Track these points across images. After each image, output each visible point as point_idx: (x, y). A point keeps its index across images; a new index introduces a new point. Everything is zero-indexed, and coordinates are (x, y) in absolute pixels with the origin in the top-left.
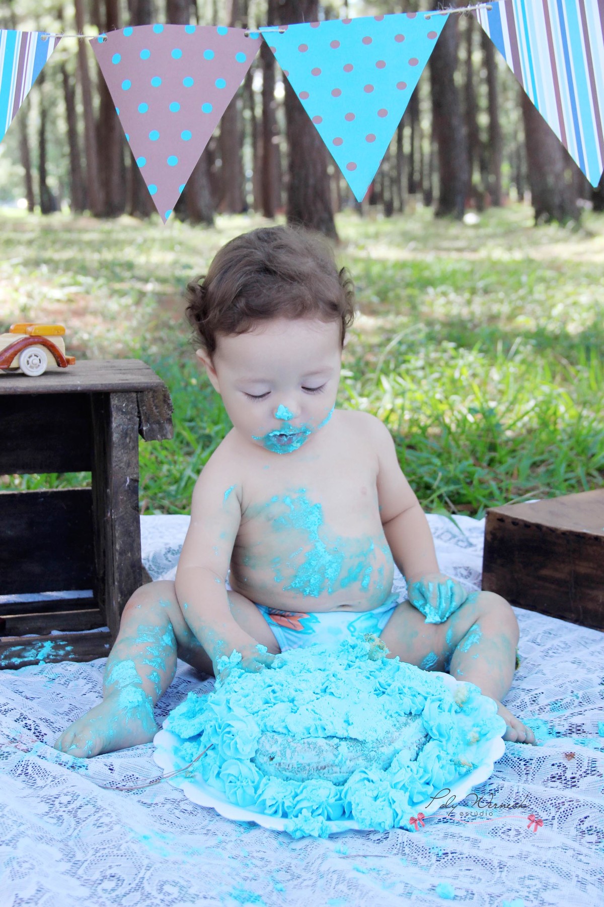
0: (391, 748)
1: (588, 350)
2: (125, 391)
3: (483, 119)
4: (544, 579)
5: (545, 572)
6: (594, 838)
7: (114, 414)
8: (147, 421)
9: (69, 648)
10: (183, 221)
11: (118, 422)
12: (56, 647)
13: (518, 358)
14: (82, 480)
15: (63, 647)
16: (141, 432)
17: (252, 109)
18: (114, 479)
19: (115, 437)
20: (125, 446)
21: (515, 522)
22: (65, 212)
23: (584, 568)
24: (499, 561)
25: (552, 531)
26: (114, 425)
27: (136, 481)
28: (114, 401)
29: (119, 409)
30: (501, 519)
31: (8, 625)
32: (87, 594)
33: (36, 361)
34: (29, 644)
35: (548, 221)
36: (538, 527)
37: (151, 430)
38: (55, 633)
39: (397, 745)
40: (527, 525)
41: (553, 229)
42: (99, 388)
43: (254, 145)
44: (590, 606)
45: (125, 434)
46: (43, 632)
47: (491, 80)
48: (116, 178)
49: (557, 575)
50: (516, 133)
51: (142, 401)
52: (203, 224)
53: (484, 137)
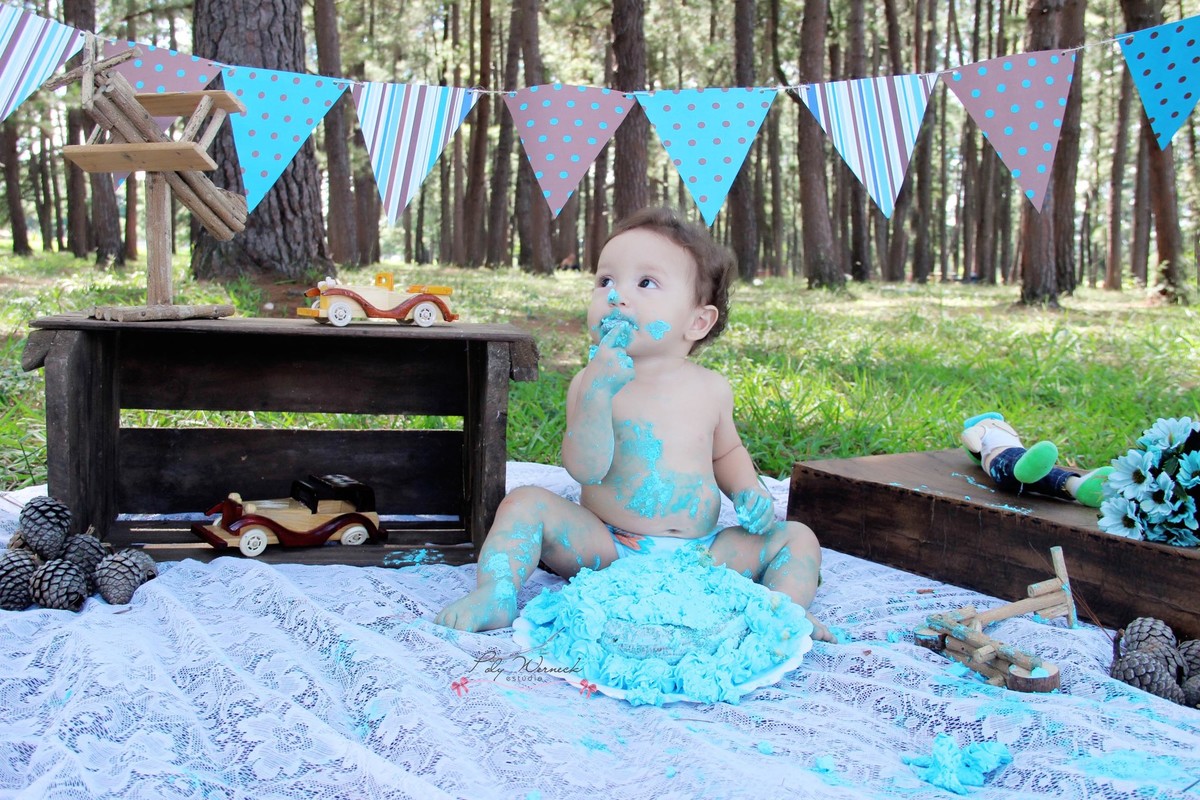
0: (718, 637)
1: (860, 369)
2: (499, 340)
3: (769, 209)
4: (839, 521)
5: (841, 516)
6: (889, 715)
7: (490, 358)
8: (518, 364)
9: (440, 555)
10: (527, 271)
11: (493, 364)
12: (429, 554)
13: (805, 372)
14: (455, 423)
15: (435, 554)
16: (511, 375)
17: (587, 191)
18: (488, 412)
19: (490, 376)
20: (497, 384)
21: (817, 474)
22: (435, 265)
23: (873, 513)
24: (802, 506)
25: (849, 481)
26: (490, 367)
27: (504, 415)
28: (491, 348)
29: (494, 355)
30: (806, 471)
31: (390, 536)
32: (455, 518)
33: (427, 314)
34: (408, 550)
35: (819, 286)
36: (837, 478)
37: (521, 372)
38: (428, 544)
39: (723, 634)
40: (827, 476)
41: (823, 292)
42: (479, 336)
43: (587, 218)
44: (878, 544)
45: (498, 375)
46: (417, 542)
47: (775, 180)
48: (477, 238)
49: (851, 518)
50: (794, 220)
51: (514, 349)
52: (544, 274)
53: (769, 222)
